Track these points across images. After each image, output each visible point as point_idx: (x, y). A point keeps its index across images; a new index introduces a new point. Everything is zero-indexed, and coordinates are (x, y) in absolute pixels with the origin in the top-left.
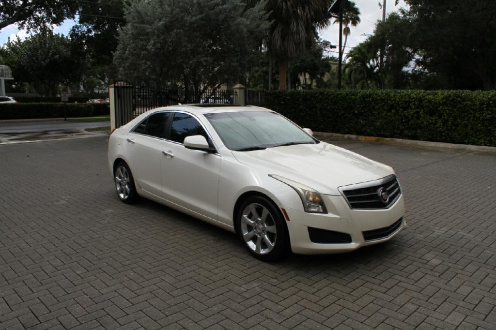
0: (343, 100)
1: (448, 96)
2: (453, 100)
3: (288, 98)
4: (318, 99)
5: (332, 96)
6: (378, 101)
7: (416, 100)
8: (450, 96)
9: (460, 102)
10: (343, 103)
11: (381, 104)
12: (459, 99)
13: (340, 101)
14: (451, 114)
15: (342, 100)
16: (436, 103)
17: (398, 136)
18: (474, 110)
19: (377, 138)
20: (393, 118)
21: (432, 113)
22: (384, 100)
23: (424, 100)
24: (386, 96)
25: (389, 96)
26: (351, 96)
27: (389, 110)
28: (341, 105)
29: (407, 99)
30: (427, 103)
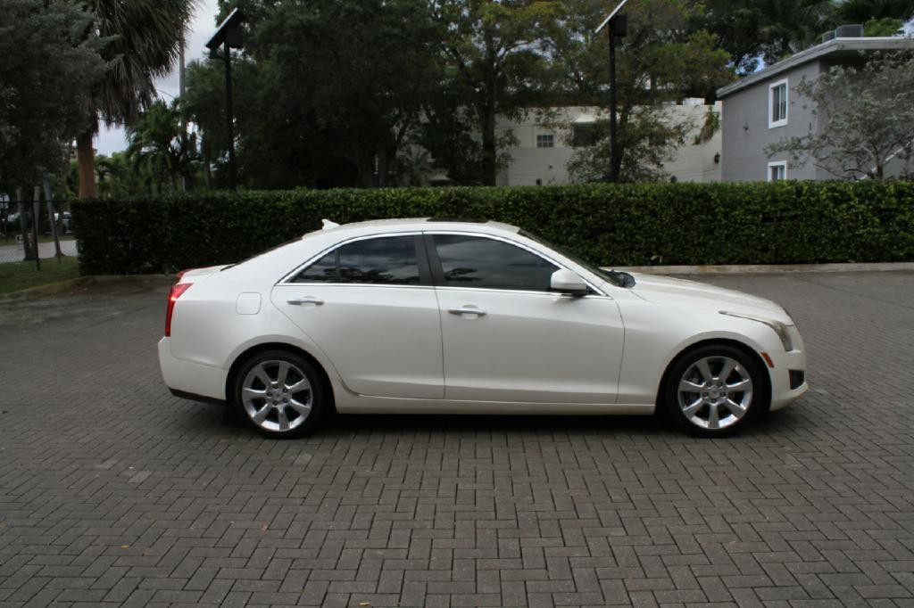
0: (259, 210)
1: (447, 195)
2: (455, 202)
3: (135, 211)
4: (205, 211)
5: (235, 203)
6: (328, 209)
7: (396, 204)
8: (450, 196)
9: (466, 205)
10: (260, 216)
11: (335, 213)
12: (465, 200)
13: (252, 213)
15: (256, 211)
22: (338, 207)
23: (408, 204)
25: (347, 199)
26: (275, 202)
28: (255, 220)
29: (382, 204)
30: (414, 207)
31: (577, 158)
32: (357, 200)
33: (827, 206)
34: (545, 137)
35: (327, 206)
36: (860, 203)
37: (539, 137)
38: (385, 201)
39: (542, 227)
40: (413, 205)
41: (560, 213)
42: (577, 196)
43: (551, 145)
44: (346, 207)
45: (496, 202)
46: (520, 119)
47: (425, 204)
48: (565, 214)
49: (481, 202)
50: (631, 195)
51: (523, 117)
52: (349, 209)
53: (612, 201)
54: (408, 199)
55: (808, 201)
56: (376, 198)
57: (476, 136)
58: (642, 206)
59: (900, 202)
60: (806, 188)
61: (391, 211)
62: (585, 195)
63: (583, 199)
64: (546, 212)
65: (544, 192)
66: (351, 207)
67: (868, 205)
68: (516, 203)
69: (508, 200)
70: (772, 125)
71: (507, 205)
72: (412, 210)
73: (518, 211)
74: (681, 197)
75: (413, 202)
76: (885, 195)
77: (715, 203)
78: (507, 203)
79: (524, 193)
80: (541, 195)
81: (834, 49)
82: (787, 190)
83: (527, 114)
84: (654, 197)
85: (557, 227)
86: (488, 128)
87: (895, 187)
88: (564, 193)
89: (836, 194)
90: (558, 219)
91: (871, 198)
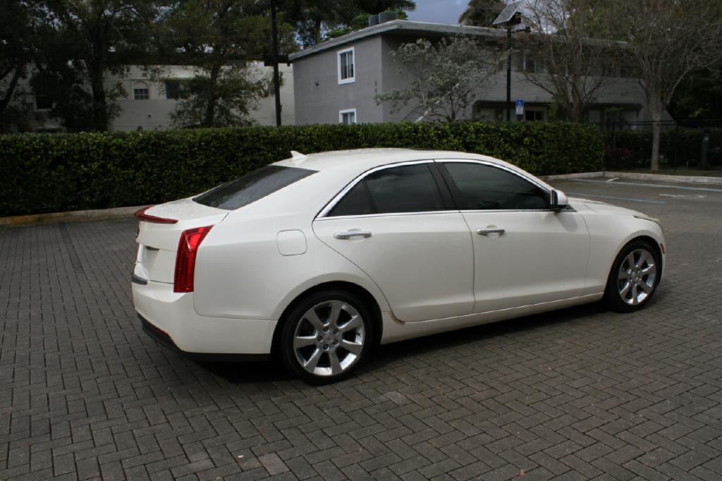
2: (154, 144)
9: (164, 146)
12: (162, 142)
14: (155, 163)
16: (130, 150)
17: (73, 207)
18: (182, 155)
19: (37, 216)
20: (62, 178)
21: (124, 165)
24: (42, 144)
25: (47, 143)
27: (53, 167)
29: (83, 146)
30: (116, 150)
31: (179, 108)
32: (58, 144)
33: (435, 141)
34: (141, 90)
35: (27, 150)
36: (455, 138)
37: (136, 91)
38: (87, 144)
39: (229, 164)
40: (114, 147)
41: (245, 152)
42: (257, 136)
43: (147, 97)
44: (46, 150)
45: (190, 143)
46: (122, 73)
47: (126, 146)
48: (249, 152)
49: (177, 143)
50: (299, 134)
51: (125, 72)
52: (50, 152)
53: (286, 140)
54: (110, 141)
55: (423, 137)
56: (79, 141)
57: (87, 87)
58: (309, 143)
59: (477, 138)
60: (421, 127)
61: (94, 154)
62: (265, 136)
63: (264, 138)
64: (233, 151)
65: (230, 133)
66: (53, 151)
67: (459, 140)
68: (208, 143)
69: (200, 141)
70: (341, 81)
71: (200, 146)
72: (114, 152)
73: (210, 151)
74: (337, 135)
75: (114, 144)
76: (468, 132)
77: (362, 140)
78: (200, 143)
79: (213, 134)
80: (228, 135)
81: (394, 27)
82: (409, 129)
83: (128, 70)
84: (317, 136)
85: (243, 163)
86: (97, 82)
87: (474, 127)
88: (248, 134)
89: (439, 132)
90: (244, 156)
91: (460, 134)
